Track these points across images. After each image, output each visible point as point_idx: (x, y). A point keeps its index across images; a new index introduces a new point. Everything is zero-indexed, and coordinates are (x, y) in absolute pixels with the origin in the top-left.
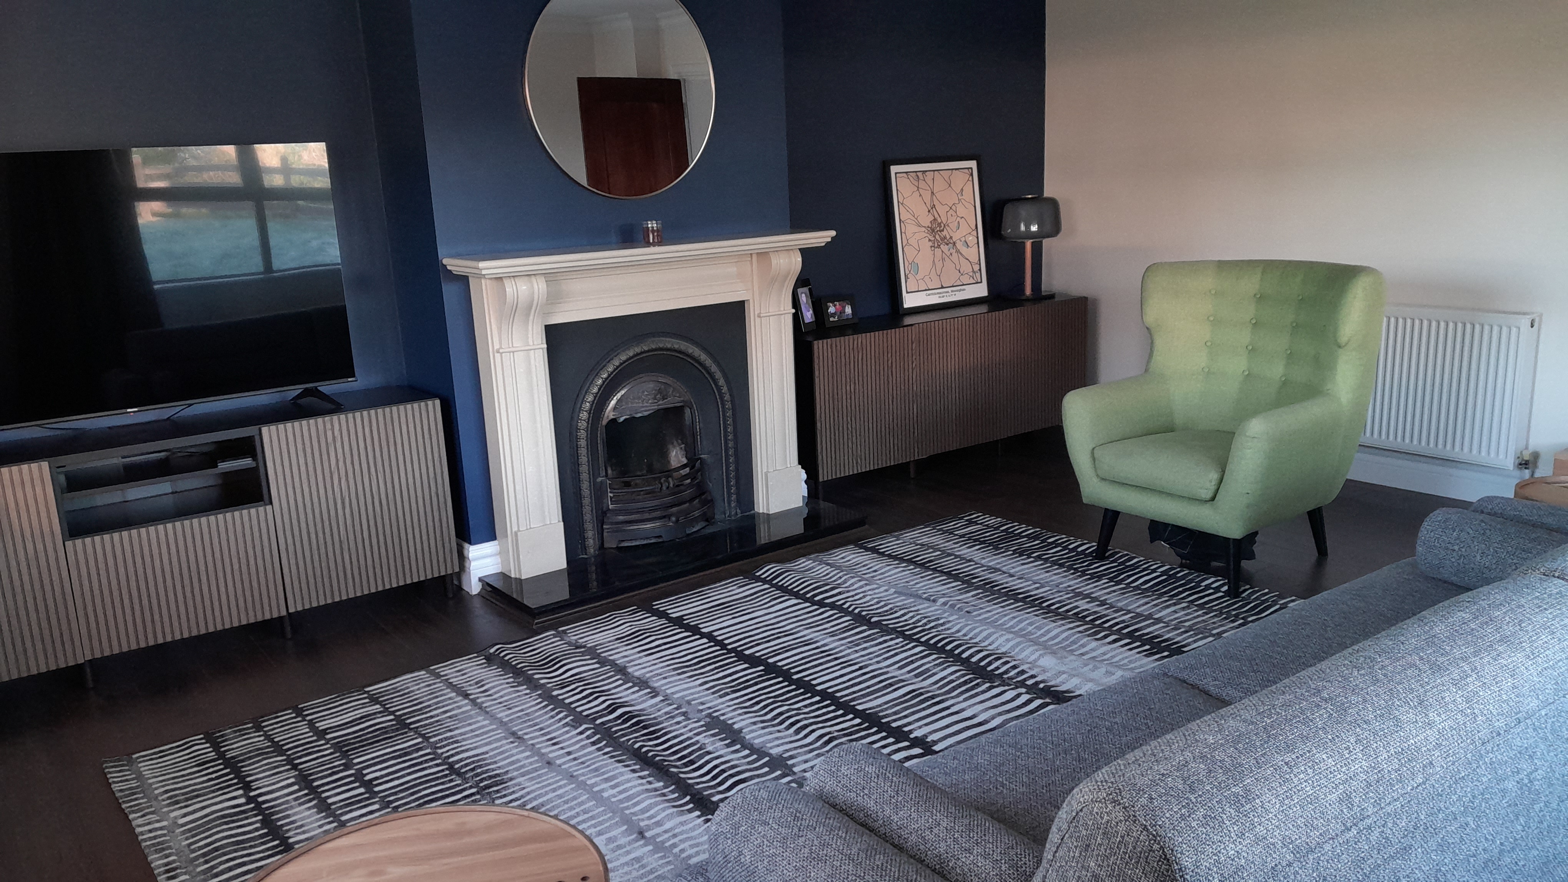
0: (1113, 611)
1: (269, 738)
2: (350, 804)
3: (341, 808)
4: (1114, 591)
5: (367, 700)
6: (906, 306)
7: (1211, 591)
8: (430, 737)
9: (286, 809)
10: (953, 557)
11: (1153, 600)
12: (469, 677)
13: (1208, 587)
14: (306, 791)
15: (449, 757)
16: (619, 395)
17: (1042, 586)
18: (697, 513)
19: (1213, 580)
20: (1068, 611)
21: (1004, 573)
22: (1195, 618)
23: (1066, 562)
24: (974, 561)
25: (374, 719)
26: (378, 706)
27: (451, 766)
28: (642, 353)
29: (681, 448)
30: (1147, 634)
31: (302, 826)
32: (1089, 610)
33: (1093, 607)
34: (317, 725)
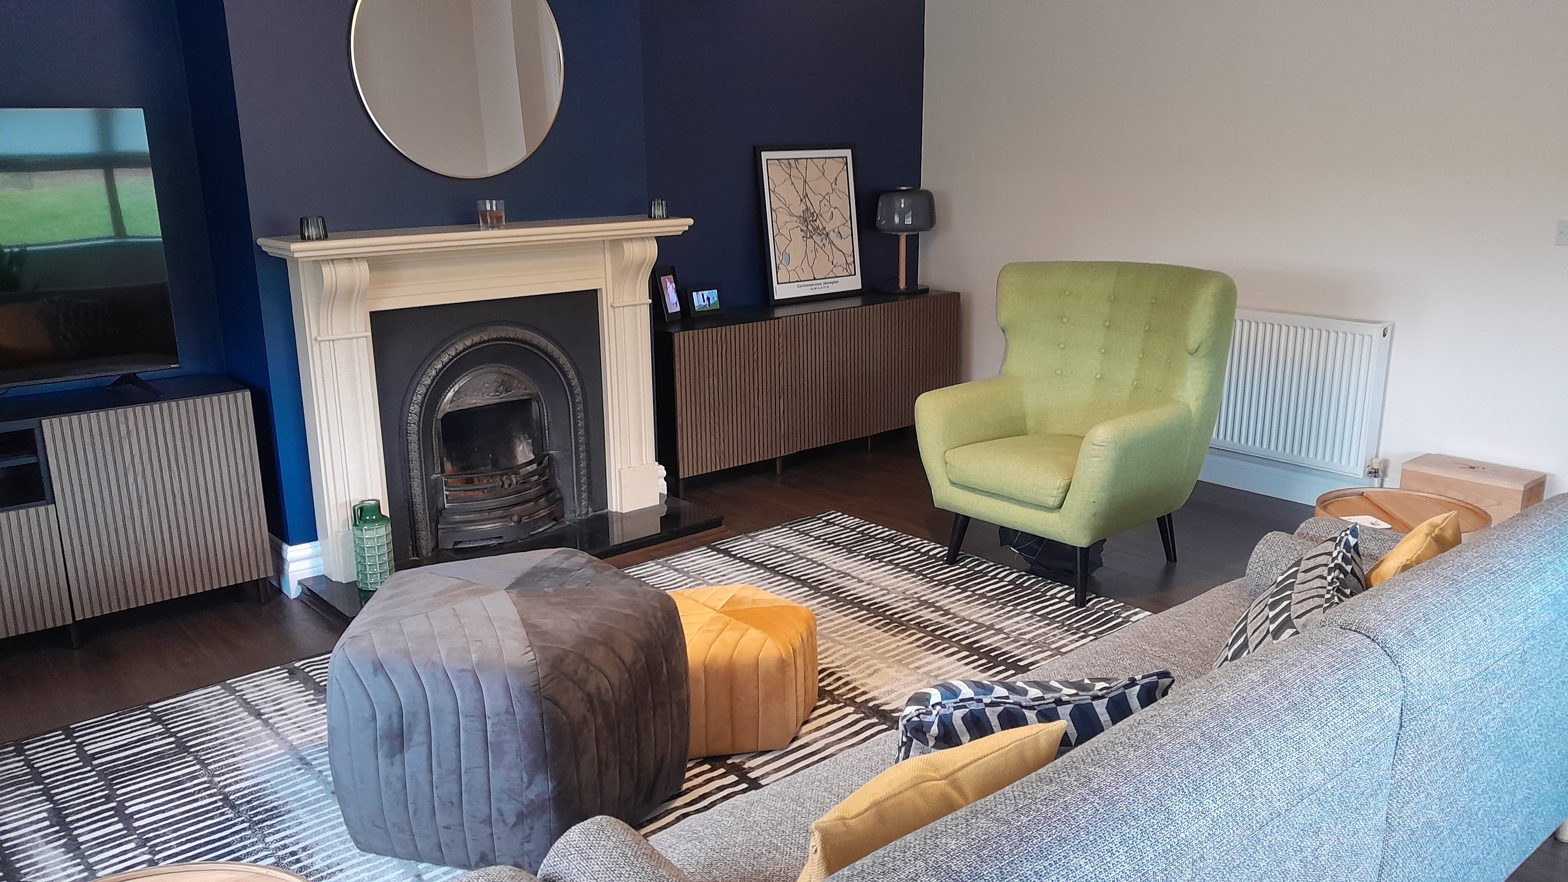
0: (956, 622)
1: (29, 764)
2: (102, 843)
3: (91, 848)
4: (959, 600)
5: (149, 720)
6: (776, 298)
7: (1057, 600)
8: (210, 764)
9: (30, 848)
10: (805, 560)
11: (996, 611)
12: (267, 693)
13: (1053, 597)
14: (57, 828)
15: (226, 786)
16: (456, 387)
17: (889, 593)
18: (543, 513)
19: (1059, 589)
20: (910, 620)
21: (854, 578)
22: (1037, 629)
23: (916, 568)
24: (825, 565)
25: (152, 742)
26: (160, 726)
27: (226, 798)
28: (480, 343)
29: (528, 443)
30: (986, 646)
31: (43, 868)
32: (932, 620)
33: (935, 617)
34: (86, 748)
